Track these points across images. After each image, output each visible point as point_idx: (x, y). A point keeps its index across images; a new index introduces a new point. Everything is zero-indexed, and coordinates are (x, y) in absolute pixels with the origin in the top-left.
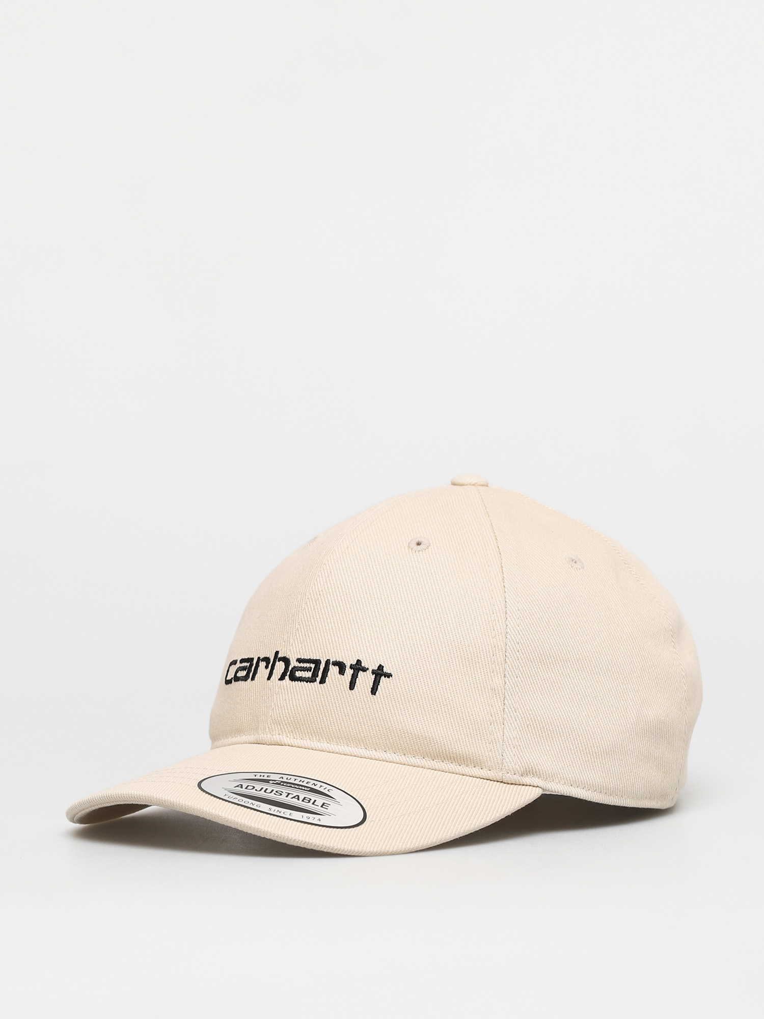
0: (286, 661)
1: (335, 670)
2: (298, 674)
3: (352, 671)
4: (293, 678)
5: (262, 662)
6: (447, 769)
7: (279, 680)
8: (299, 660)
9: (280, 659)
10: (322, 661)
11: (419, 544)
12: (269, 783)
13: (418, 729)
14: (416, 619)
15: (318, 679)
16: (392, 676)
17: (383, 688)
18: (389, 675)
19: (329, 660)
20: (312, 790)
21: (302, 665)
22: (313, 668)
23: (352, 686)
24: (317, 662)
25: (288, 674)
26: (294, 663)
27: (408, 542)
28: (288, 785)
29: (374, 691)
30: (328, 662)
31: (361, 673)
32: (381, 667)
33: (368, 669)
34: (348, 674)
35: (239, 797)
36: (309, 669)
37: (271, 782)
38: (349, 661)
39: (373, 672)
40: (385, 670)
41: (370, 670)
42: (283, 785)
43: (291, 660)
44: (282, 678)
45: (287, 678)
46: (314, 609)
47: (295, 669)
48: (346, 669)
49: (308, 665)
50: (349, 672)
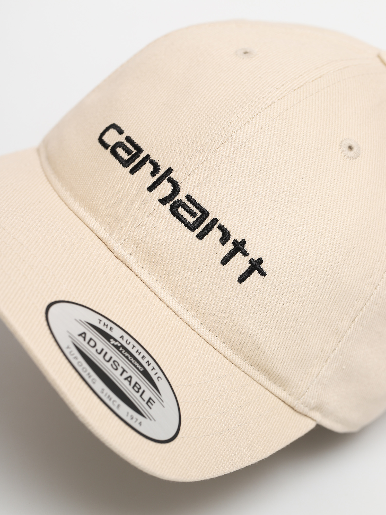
0: (176, 188)
1: (217, 235)
2: (181, 211)
3: (232, 247)
4: (173, 211)
5: (150, 164)
6: (258, 379)
7: (160, 201)
8: (189, 197)
9: (170, 180)
10: (210, 215)
11: (350, 148)
12: (110, 341)
13: (258, 336)
14: (314, 231)
15: (198, 231)
16: (265, 276)
17: (251, 282)
18: (263, 273)
19: (218, 220)
20: (145, 374)
21: (188, 204)
22: (198, 216)
23: (225, 261)
24: (205, 214)
25: (171, 202)
26: (181, 196)
27: (341, 140)
28: (127, 354)
29: (242, 279)
30: (215, 221)
31: (239, 254)
32: (260, 261)
33: (248, 255)
34: (228, 247)
35: (81, 359)
36: (193, 214)
37: (113, 341)
38: (235, 235)
39: (251, 261)
40: (262, 266)
41: (249, 258)
42: (121, 352)
43: (181, 190)
44: (163, 201)
45: (168, 205)
46: (229, 157)
47: (181, 204)
48: (229, 241)
49: (195, 209)
50: (229, 246)
